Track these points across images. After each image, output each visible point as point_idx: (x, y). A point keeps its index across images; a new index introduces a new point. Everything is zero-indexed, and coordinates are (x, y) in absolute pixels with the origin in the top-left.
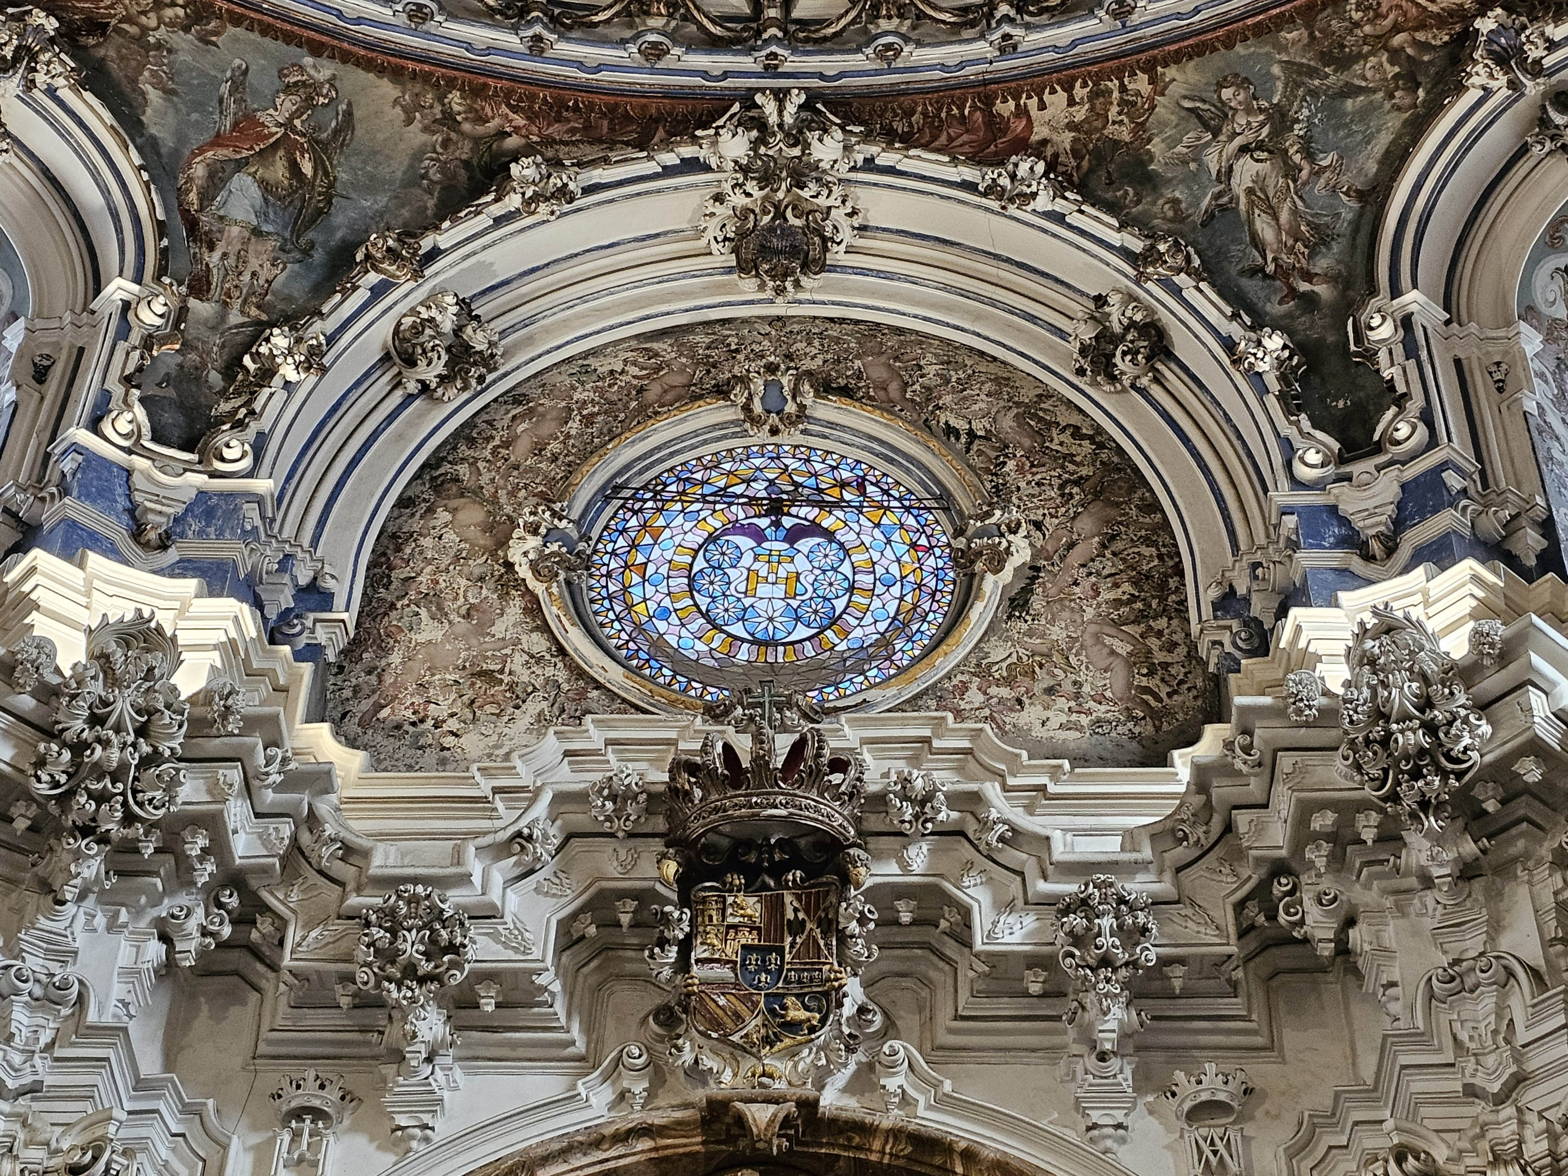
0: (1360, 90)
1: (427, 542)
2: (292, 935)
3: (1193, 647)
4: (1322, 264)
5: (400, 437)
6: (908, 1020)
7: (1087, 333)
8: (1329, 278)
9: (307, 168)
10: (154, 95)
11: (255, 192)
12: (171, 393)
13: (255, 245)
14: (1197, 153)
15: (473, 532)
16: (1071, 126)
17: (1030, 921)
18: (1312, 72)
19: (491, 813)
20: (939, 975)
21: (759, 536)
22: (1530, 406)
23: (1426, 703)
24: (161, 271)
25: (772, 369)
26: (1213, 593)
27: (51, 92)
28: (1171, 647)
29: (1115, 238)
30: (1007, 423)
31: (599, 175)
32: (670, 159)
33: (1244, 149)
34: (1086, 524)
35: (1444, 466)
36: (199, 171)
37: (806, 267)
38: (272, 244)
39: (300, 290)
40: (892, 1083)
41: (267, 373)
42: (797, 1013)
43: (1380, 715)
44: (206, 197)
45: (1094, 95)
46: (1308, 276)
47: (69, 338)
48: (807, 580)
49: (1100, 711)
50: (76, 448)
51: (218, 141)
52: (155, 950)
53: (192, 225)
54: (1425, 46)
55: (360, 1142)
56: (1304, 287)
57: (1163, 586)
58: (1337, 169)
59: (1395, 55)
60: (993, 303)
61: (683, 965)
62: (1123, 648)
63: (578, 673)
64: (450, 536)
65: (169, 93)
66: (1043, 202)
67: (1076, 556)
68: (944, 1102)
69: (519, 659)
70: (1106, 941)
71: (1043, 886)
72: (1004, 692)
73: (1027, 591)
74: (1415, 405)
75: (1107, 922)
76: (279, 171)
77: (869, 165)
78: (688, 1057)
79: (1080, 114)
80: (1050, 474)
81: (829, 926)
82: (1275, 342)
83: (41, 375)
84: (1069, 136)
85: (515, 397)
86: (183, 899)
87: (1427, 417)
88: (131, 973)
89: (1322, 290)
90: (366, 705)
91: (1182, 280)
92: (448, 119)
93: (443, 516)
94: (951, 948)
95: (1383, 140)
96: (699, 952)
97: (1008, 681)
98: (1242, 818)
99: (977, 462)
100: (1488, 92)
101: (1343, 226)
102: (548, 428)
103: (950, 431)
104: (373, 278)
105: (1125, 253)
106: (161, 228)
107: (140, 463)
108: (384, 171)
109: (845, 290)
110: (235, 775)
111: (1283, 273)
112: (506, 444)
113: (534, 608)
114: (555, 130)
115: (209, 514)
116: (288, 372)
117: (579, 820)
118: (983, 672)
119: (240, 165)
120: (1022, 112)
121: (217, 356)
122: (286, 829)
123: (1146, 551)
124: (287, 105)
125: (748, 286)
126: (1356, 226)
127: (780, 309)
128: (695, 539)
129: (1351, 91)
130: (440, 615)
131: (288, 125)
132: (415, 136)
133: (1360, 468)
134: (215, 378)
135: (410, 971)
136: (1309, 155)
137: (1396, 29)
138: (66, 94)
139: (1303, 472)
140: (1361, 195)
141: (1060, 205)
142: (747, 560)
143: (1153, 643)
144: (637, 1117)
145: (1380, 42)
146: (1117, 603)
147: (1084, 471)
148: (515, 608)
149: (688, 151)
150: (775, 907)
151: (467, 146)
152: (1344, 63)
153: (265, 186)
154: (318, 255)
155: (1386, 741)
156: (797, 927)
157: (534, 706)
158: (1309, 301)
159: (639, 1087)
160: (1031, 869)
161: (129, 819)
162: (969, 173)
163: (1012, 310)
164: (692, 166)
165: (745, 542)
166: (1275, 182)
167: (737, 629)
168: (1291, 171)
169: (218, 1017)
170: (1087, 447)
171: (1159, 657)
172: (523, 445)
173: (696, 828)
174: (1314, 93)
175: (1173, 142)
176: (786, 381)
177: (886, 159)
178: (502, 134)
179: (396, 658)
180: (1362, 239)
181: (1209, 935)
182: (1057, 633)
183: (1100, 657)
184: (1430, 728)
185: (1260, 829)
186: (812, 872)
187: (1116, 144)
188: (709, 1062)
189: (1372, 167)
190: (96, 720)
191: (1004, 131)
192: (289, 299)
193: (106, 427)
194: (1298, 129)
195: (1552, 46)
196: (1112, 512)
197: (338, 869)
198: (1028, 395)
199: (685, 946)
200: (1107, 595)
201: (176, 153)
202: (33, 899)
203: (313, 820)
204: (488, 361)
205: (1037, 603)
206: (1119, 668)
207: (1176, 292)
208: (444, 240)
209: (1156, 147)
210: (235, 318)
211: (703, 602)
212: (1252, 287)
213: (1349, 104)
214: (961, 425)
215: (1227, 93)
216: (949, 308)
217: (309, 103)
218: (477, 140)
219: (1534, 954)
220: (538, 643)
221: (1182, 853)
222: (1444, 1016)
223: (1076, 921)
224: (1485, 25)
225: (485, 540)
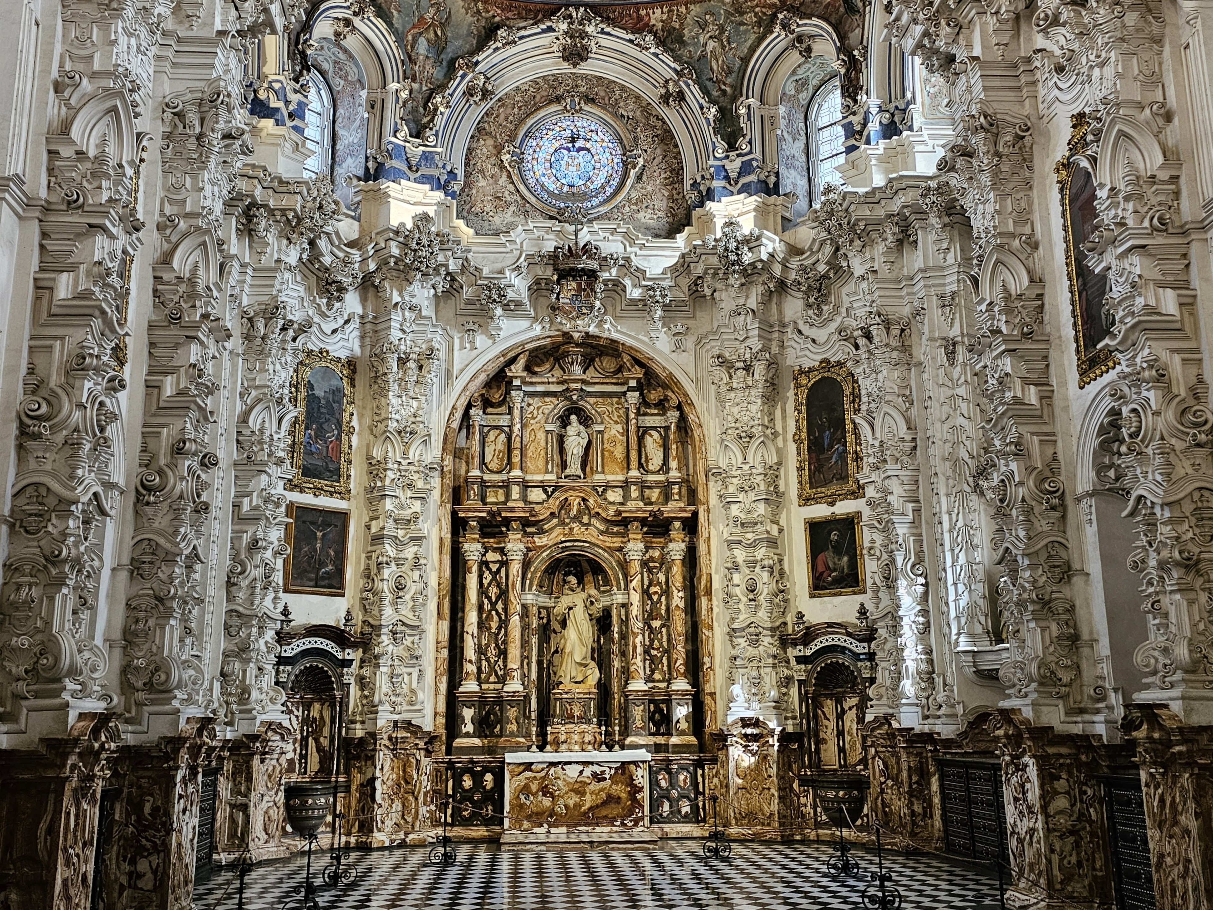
0: (745, 24)
1: (478, 151)
2: (465, 288)
3: (684, 197)
4: (729, 81)
5: (469, 118)
6: (610, 309)
7: (663, 91)
8: (731, 86)
9: (439, 33)
10: (395, 13)
11: (425, 42)
12: (411, 117)
13: (427, 62)
14: (697, 35)
15: (491, 148)
16: (662, 21)
17: (640, 290)
18: (732, 15)
19: (506, 247)
20: (617, 297)
21: (569, 150)
22: (779, 132)
23: (737, 248)
24: (405, 78)
25: (573, 96)
26: (691, 182)
27: (368, 18)
28: (679, 193)
29: (673, 65)
30: (638, 113)
31: (523, 33)
32: (544, 27)
33: (711, 37)
34: (658, 151)
35: (753, 159)
36: (410, 38)
37: (582, 60)
38: (432, 60)
39: (440, 76)
40: (606, 326)
41: (436, 109)
42: (585, 311)
43: (726, 249)
44: (413, 47)
45: (669, 11)
46: (725, 84)
47: (379, 96)
48: (582, 165)
49: (659, 214)
50: (390, 143)
51: (414, 27)
52: (432, 291)
53: (410, 57)
54: (764, 14)
55: (484, 336)
56: (723, 87)
57: (678, 173)
58: (736, 49)
59: (756, 14)
60: (636, 74)
61: (558, 298)
62: (666, 194)
63: (523, 198)
64: (485, 150)
65: (399, 12)
66: (652, 50)
67: (656, 162)
68: (618, 331)
69: (507, 193)
70: (658, 298)
71: (644, 283)
72: (634, 207)
73: (642, 174)
74: (748, 138)
75: (658, 293)
76: (432, 35)
77: (602, 32)
78: (559, 320)
79: (665, 17)
80: (649, 133)
81: (592, 290)
82: (713, 110)
83: (373, 107)
84: (661, 24)
85: (499, 100)
86: (438, 279)
87: (750, 142)
88: (428, 298)
89: (728, 89)
90: (468, 207)
91: (690, 82)
92: (478, 12)
93: (482, 142)
94: (621, 292)
95: (750, 42)
96: (562, 296)
97: (636, 204)
98: (692, 265)
99: (630, 128)
100: (779, 35)
101: (736, 69)
102: (509, 111)
103: (622, 116)
104: (461, 72)
105: (675, 70)
106: (403, 62)
107: (407, 144)
108: (461, 32)
109: (594, 66)
110: (450, 253)
111: (718, 81)
112: (497, 116)
113: (509, 176)
114: (509, 15)
115: (426, 159)
116: (442, 109)
117: (532, 261)
118: (629, 201)
119: (421, 34)
120: (648, 14)
121: (421, 103)
122: (461, 261)
123: (675, 161)
124: (432, 11)
125: (566, 65)
126: (739, 69)
127: (574, 71)
128: (552, 150)
129: (742, 24)
130: (484, 177)
131: (433, 18)
132: (469, 19)
133: (732, 154)
134: (421, 110)
135: (494, 300)
136: (729, 43)
137: (757, 6)
138: (372, 18)
139: (717, 155)
140: (742, 59)
141: (657, 51)
142: (566, 158)
143: (674, 192)
144: (548, 333)
145: (753, 8)
146: (666, 178)
147: (659, 132)
148: (505, 175)
149: (549, 24)
150: (579, 285)
151: (484, 21)
152: (742, 14)
153: (428, 41)
154: (445, 63)
155: (727, 257)
156: (585, 290)
157: (512, 208)
158: (724, 92)
159: (548, 326)
160: (641, 277)
161: (427, 266)
162: (631, 37)
163: (641, 77)
164: (550, 29)
165: (565, 152)
166: (719, 50)
167: (563, 181)
168: (723, 47)
169: (445, 303)
170: (661, 123)
171: (676, 197)
172: (502, 117)
173: (561, 267)
174: (732, 22)
175: (691, 31)
176: (577, 100)
177: (607, 30)
178: (494, 17)
179: (474, 191)
180: (741, 74)
181: (682, 295)
182: (649, 188)
183: (659, 195)
184: (737, 254)
185: (696, 268)
186: (589, 277)
187: (674, 29)
188: (564, 322)
189: (746, 51)
190: (418, 244)
191: (642, 20)
192: (437, 80)
193: (398, 135)
194: (727, 33)
195: (798, 26)
196: (666, 147)
197: (474, 272)
198: (644, 104)
199: (558, 294)
200: (663, 176)
201: (403, 32)
202: (405, 283)
203: (467, 259)
204: (492, 93)
205: (644, 178)
206: (665, 199)
207: (688, 86)
208: (480, 59)
209: (686, 32)
210: (424, 88)
211: (554, 171)
212: (709, 84)
213: (742, 28)
214: (625, 114)
215: (708, 17)
216: (623, 75)
217: (438, 10)
218: (487, 19)
219: (754, 307)
220: (511, 188)
221: (677, 274)
222: (732, 320)
223: (651, 293)
224: (781, 16)
225: (495, 152)
